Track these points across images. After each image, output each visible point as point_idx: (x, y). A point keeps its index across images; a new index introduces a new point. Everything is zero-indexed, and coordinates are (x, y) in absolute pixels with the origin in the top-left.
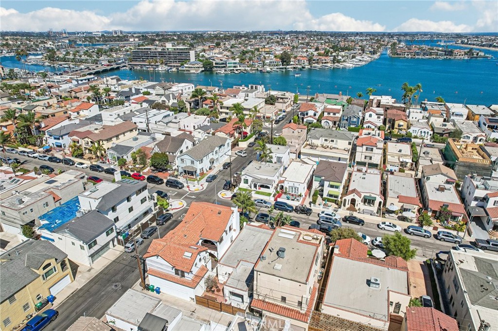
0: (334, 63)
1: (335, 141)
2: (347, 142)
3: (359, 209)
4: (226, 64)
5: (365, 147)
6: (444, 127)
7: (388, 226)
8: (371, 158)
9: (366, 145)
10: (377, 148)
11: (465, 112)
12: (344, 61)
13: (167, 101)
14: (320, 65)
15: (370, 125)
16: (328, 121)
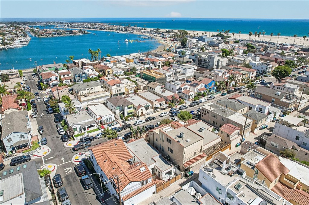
1: (93, 88)
3: (145, 114)
5: (116, 85)
6: (126, 68)
8: (120, 90)
10: (122, 84)
11: (124, 59)
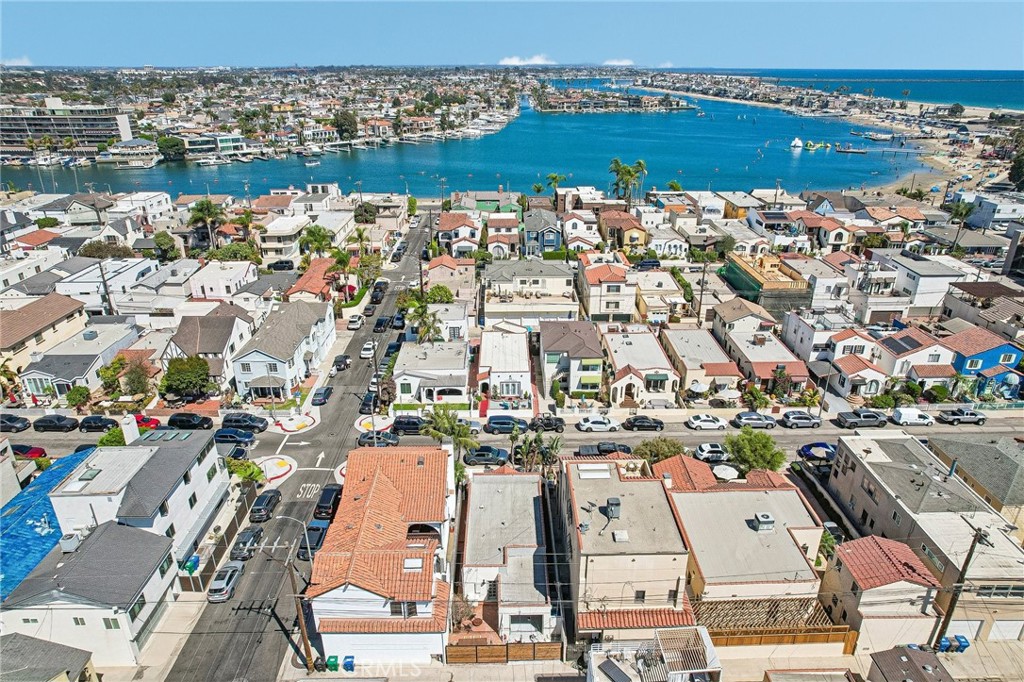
0: (443, 129)
1: (540, 282)
2: (564, 280)
3: (642, 402)
4: (215, 142)
5: (605, 286)
6: (702, 234)
7: (705, 421)
8: (617, 305)
9: (606, 282)
10: (627, 285)
11: (720, 204)
12: (461, 125)
13: (122, 238)
14: (419, 135)
15: (581, 244)
16: (500, 244)
